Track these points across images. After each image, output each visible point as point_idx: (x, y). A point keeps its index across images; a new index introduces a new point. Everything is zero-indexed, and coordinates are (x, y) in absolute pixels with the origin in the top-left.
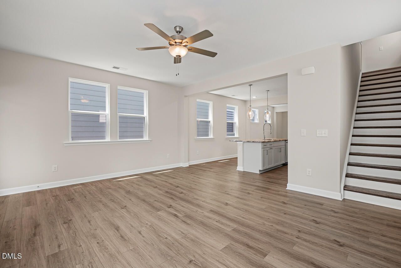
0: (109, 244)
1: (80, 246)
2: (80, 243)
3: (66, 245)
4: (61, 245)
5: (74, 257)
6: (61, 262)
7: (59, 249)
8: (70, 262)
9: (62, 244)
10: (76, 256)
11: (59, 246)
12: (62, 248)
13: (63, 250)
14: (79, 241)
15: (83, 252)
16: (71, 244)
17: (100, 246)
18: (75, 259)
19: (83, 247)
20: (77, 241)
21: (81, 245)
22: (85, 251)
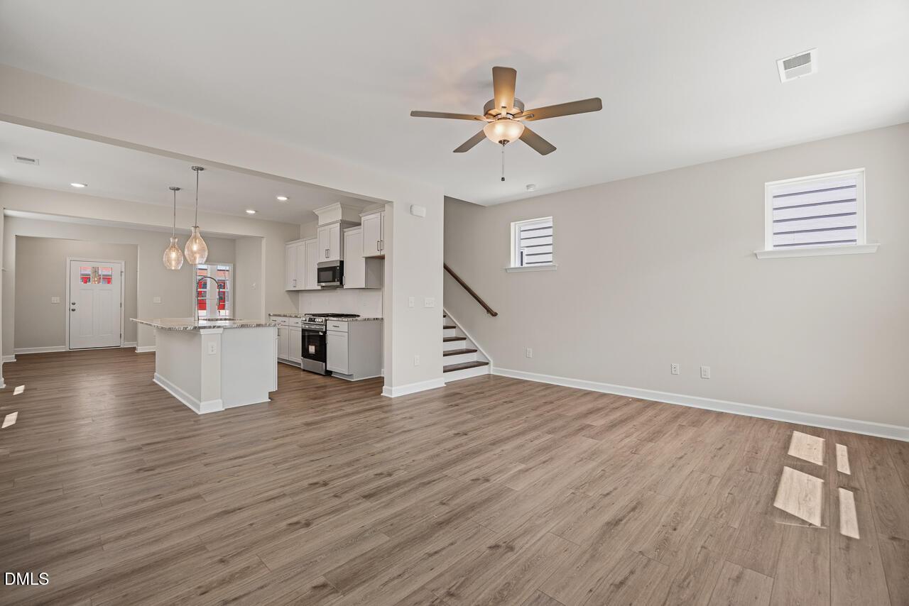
0: (666, 515)
1: (705, 548)
2: (699, 553)
3: (724, 571)
4: (734, 580)
5: (728, 540)
6: (754, 549)
7: (741, 573)
8: (741, 538)
9: (729, 579)
10: (726, 539)
11: (739, 578)
12: (738, 569)
13: (737, 566)
14: (698, 557)
15: (711, 535)
16: (715, 563)
17: (678, 524)
18: (731, 536)
19: (703, 541)
20: (699, 560)
21: (702, 547)
22: (705, 534)
